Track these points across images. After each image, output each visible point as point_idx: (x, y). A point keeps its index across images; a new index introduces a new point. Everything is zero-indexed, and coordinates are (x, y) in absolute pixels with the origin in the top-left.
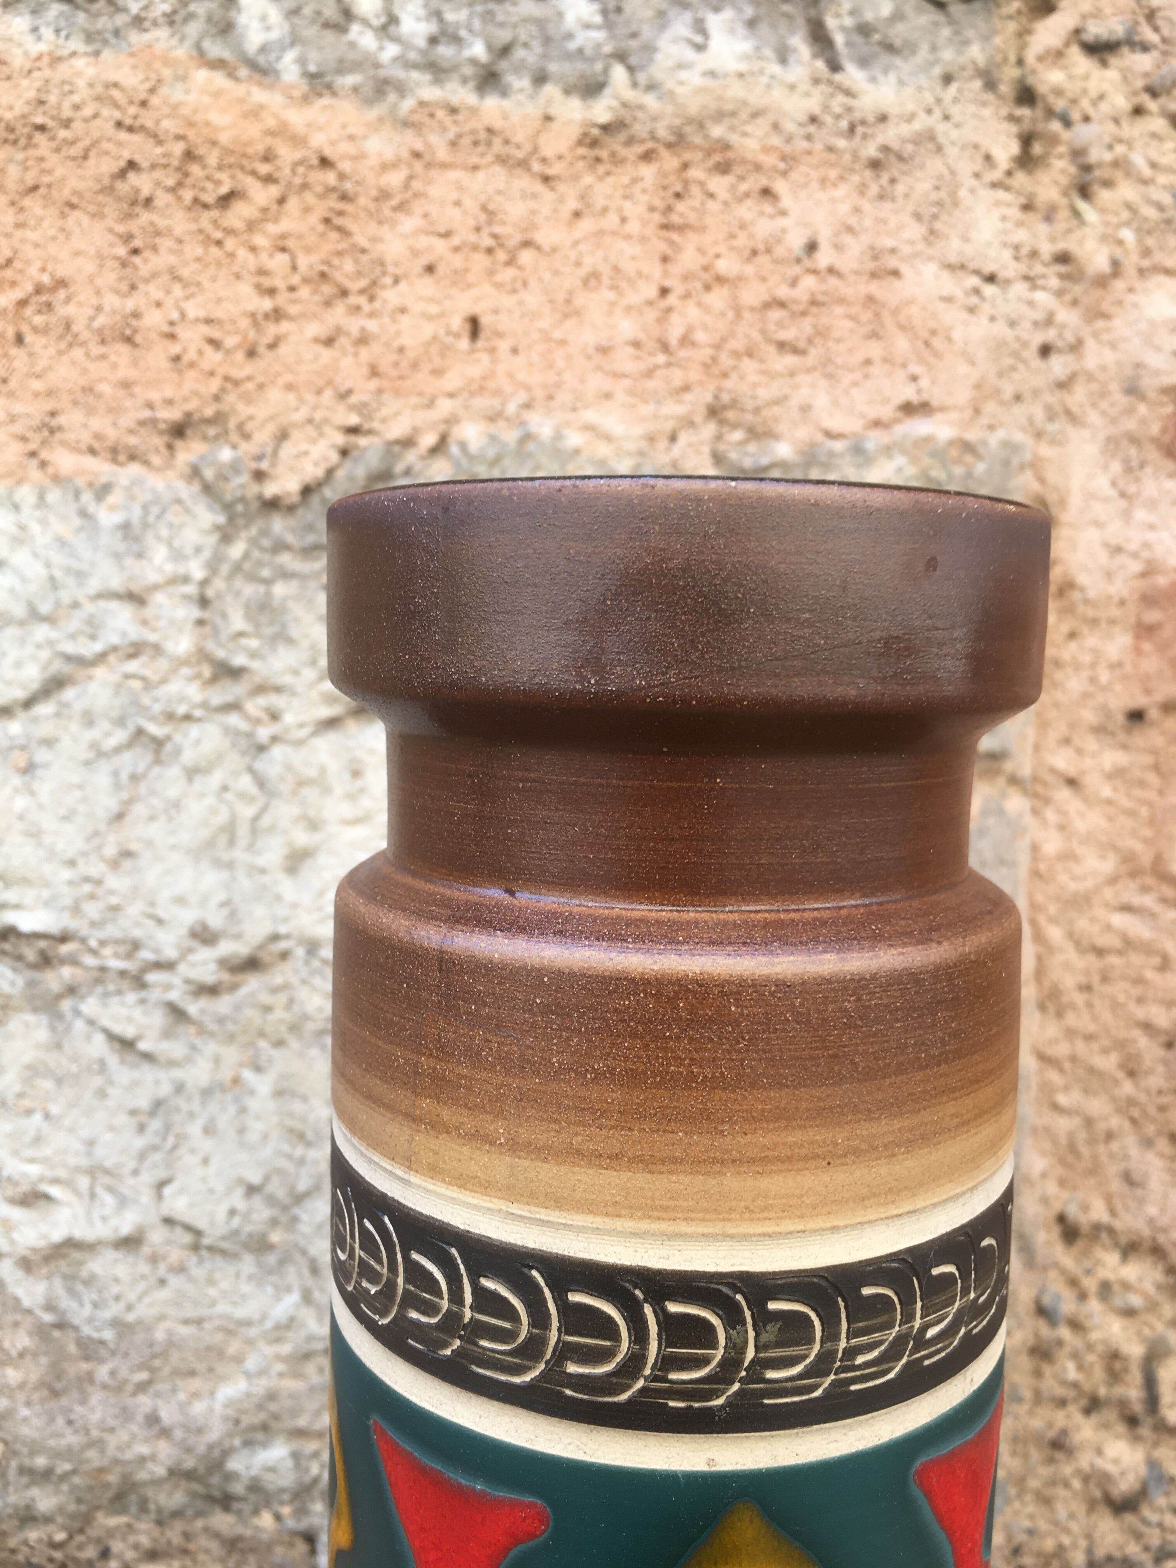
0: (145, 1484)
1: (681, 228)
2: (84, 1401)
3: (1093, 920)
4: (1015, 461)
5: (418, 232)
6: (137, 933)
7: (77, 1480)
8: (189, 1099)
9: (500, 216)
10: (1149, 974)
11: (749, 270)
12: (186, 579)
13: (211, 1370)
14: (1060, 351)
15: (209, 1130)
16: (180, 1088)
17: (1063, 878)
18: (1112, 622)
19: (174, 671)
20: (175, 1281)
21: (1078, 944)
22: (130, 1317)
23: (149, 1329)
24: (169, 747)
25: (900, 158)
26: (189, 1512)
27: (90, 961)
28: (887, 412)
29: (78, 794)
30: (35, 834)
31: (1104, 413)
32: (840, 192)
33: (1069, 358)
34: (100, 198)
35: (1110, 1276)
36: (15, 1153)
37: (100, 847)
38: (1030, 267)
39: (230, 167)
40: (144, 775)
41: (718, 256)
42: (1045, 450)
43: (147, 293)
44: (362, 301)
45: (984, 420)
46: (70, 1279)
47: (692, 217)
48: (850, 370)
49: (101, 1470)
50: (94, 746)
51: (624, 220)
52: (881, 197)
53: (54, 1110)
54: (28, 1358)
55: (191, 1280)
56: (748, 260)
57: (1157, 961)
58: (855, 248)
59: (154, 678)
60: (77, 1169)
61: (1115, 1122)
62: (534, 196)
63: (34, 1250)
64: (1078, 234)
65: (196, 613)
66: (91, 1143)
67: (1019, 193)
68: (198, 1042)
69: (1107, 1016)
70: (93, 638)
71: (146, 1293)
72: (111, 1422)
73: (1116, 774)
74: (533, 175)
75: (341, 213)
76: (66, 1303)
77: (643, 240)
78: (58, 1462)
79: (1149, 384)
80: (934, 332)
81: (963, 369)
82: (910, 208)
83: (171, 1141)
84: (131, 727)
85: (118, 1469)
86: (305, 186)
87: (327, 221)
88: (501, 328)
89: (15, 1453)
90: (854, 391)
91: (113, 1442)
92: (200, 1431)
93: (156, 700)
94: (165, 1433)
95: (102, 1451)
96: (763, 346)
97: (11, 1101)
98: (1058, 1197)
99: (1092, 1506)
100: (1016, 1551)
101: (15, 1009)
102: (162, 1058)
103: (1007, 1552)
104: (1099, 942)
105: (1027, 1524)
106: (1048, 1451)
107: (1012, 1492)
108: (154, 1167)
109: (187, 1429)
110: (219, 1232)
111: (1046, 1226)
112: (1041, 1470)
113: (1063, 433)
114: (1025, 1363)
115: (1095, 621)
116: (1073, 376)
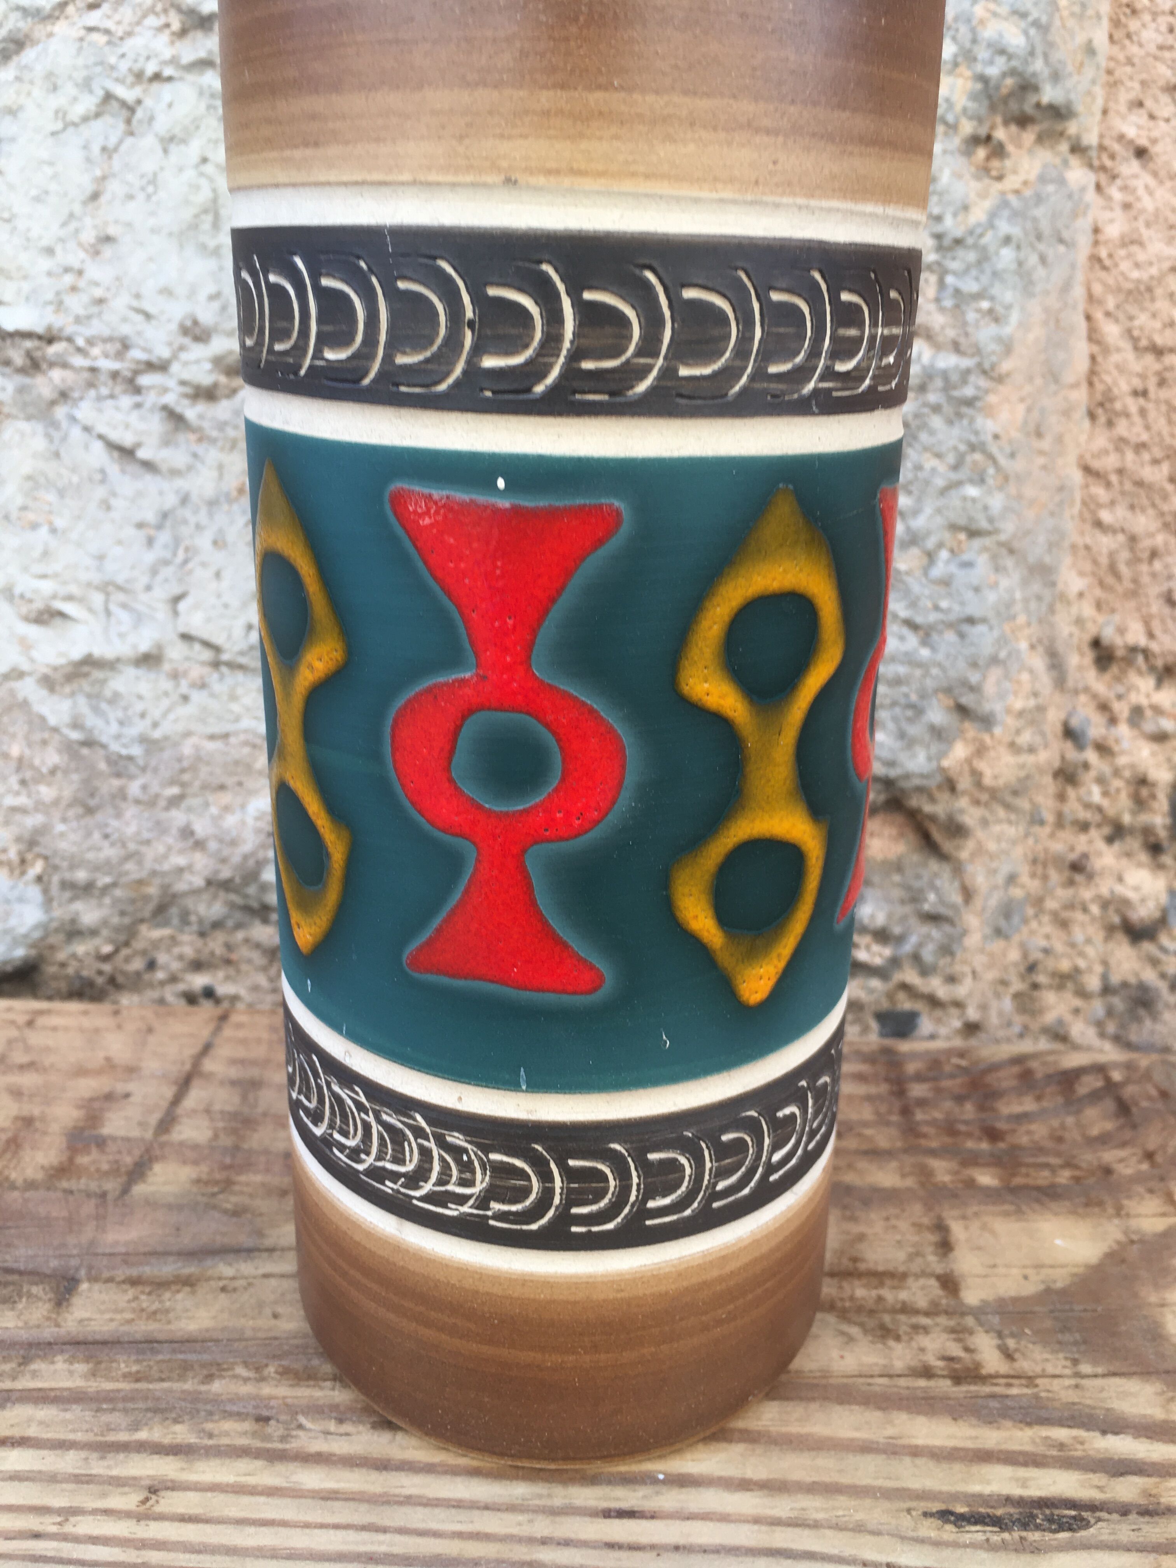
0: (185, 894)
2: (118, 815)
3: (1154, 315)
6: (126, 330)
7: (118, 892)
8: (196, 512)
13: (240, 784)
15: (218, 543)
16: (185, 500)
17: (1125, 266)
19: (139, 22)
20: (197, 697)
22: (157, 734)
23: (176, 745)
24: (140, 113)
27: (79, 361)
29: (49, 171)
30: (7, 220)
35: (1144, 702)
36: (25, 569)
37: (77, 232)
40: (116, 148)
46: (94, 698)
49: (140, 882)
53: (60, 523)
54: (59, 775)
55: (212, 695)
59: (120, 31)
60: (89, 585)
61: (1160, 539)
63: (55, 669)
66: (101, 558)
68: (200, 449)
69: (1161, 423)
71: (168, 711)
72: (146, 835)
76: (91, 720)
78: (98, 875)
83: (181, 555)
84: (101, 93)
85: (157, 881)
89: (56, 868)
91: (150, 854)
92: (234, 843)
93: (123, 56)
94: (199, 845)
95: (140, 863)
97: (14, 514)
98: (1095, 622)
99: (1110, 930)
100: (1032, 968)
101: (8, 416)
102: (164, 467)
103: (1022, 969)
104: (1159, 340)
105: (1043, 943)
106: (1067, 873)
107: (1030, 911)
108: (166, 580)
109: (221, 841)
110: (237, 648)
111: (1079, 649)
112: (1060, 892)
114: (1050, 785)
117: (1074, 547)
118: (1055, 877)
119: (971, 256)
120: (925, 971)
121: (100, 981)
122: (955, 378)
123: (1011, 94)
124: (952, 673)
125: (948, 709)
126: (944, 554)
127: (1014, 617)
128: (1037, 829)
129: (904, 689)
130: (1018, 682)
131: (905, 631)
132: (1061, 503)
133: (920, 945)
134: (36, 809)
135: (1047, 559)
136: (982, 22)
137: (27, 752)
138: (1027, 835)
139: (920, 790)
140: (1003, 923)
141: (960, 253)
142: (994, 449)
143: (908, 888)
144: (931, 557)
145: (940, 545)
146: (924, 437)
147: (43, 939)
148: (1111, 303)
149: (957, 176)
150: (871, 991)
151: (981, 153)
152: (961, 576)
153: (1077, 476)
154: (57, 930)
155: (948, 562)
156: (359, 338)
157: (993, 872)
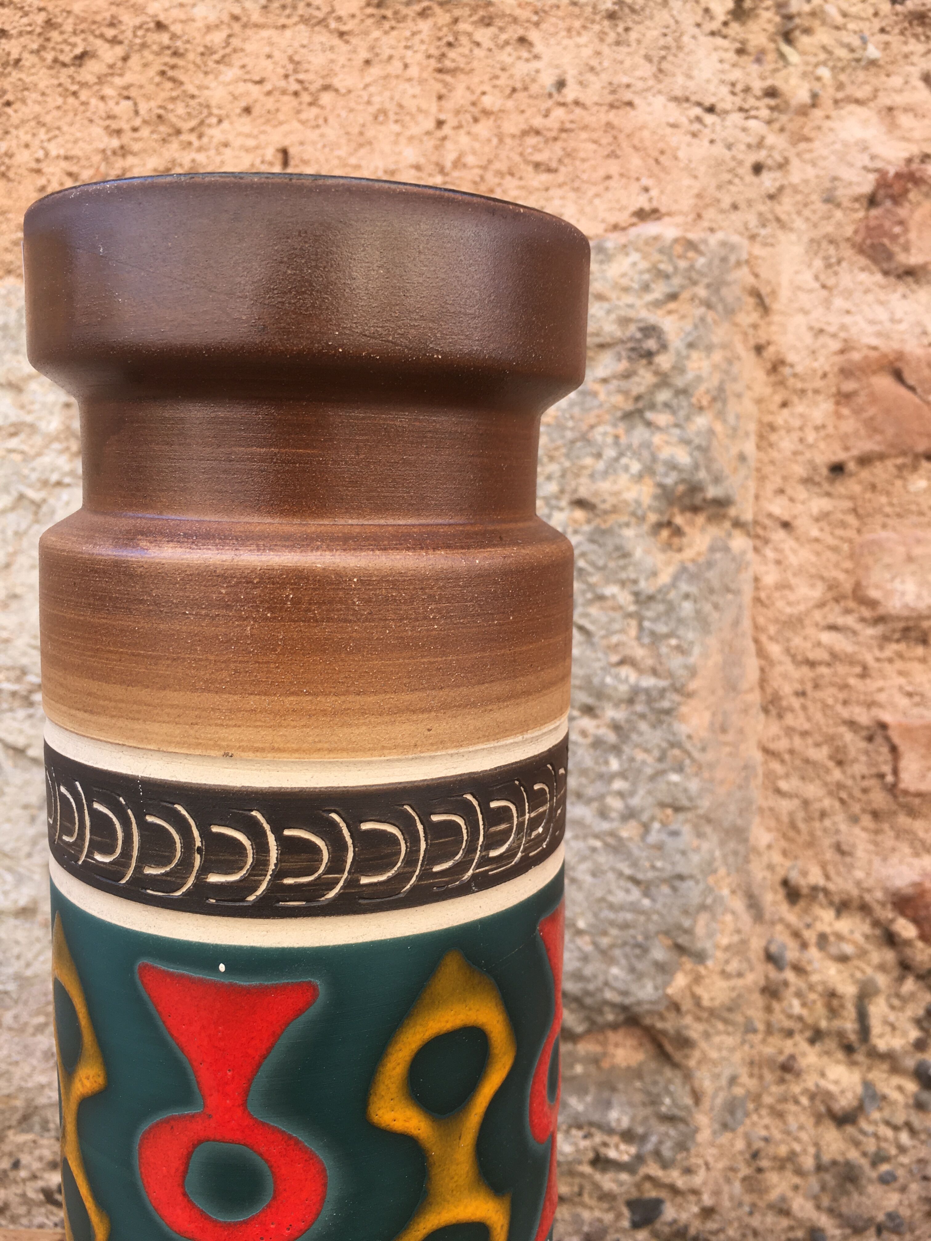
0: (44, 1107)
1: (453, 72)
3: (805, 638)
4: (733, 259)
5: (237, 80)
9: (305, 66)
10: (852, 681)
11: (510, 104)
14: (770, 169)
17: (780, 604)
18: (816, 392)
19: (47, 446)
21: (793, 657)
22: (29, 973)
23: (44, 981)
24: (45, 509)
25: (633, 11)
28: (623, 218)
31: (807, 219)
32: (583, 39)
33: (778, 174)
35: (827, 929)
38: (744, 100)
39: (83, 31)
40: (25, 532)
41: (484, 93)
42: (758, 250)
43: (17, 137)
44: (193, 138)
45: (706, 224)
47: (462, 63)
48: (595, 184)
49: (9, 1096)
51: (406, 66)
52: (618, 43)
56: (510, 96)
57: (858, 670)
58: (596, 84)
59: (32, 452)
61: (827, 803)
62: (332, 48)
64: (784, 72)
65: (64, 398)
67: (734, 40)
69: (819, 716)
71: (40, 953)
72: (15, 1057)
73: (822, 517)
74: (331, 32)
75: (173, 67)
77: (422, 81)
79: (842, 193)
80: (662, 152)
81: (687, 181)
82: (643, 52)
84: (15, 494)
86: (144, 46)
87: (163, 73)
88: (306, 157)
90: (597, 201)
91: (17, 1073)
93: (33, 470)
95: (9, 1080)
96: (522, 166)
98: (782, 866)
99: (819, 1119)
100: (755, 1155)
103: (747, 1156)
104: (811, 656)
105: (764, 1133)
106: (779, 1073)
107: (751, 1106)
108: (44, 849)
111: (772, 888)
112: (774, 1089)
113: (773, 236)
114: (758, 1000)
115: (803, 391)
116: (781, 189)
117: (761, 810)
118: (769, 1076)
119: (661, 608)
120: (665, 1165)
122: (654, 694)
123: (684, 495)
124: (669, 920)
125: (668, 948)
126: (656, 825)
127: (715, 871)
128: (750, 1037)
129: (632, 932)
130: (723, 923)
131: (630, 885)
132: (747, 779)
133: (660, 1142)
135: (739, 822)
136: (659, 448)
138: (743, 1042)
139: (651, 1013)
140: (729, 1119)
141: (653, 605)
142: (688, 746)
143: (648, 1093)
144: (646, 828)
145: (653, 819)
146: (634, 737)
148: (772, 630)
149: (647, 552)
150: (621, 1184)
151: (665, 533)
152: (671, 843)
153: (758, 756)
155: (659, 831)
156: (119, 850)
157: (716, 1077)
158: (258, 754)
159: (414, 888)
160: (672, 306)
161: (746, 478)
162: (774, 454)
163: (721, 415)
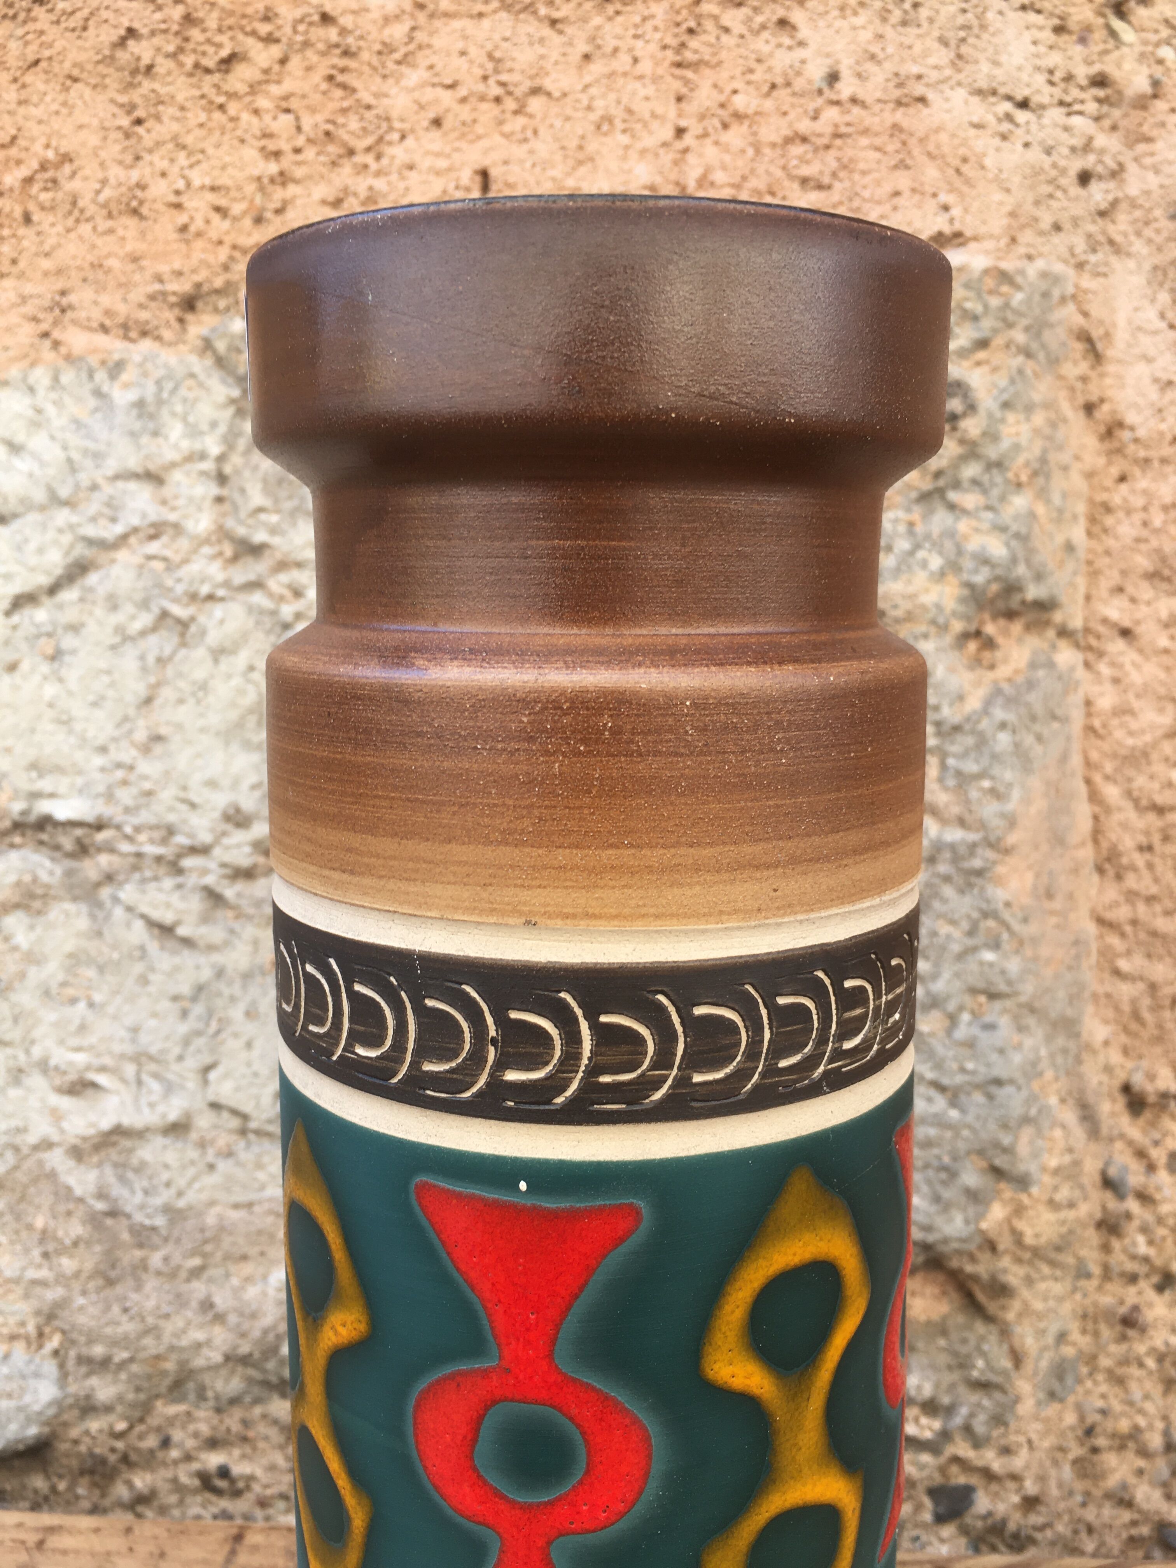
0: (202, 1370)
1: (694, 66)
3: (1152, 777)
4: (1056, 293)
5: (423, 85)
6: (171, 818)
7: (135, 1368)
8: (230, 983)
9: (509, 64)
11: (768, 105)
12: (203, 456)
13: (262, 1254)
14: (1100, 178)
15: (251, 1014)
16: (220, 973)
17: (1119, 734)
18: (1164, 461)
19: (195, 551)
20: (223, 1166)
21: (1136, 802)
22: (181, 1204)
23: (200, 1214)
24: (193, 629)
26: (248, 1399)
27: (125, 847)
29: (106, 679)
30: (65, 722)
31: (1150, 241)
32: (860, 20)
33: (1112, 185)
34: (101, 68)
36: (61, 1042)
37: (130, 732)
38: (1065, 91)
39: (230, 28)
40: (170, 658)
41: (735, 92)
42: (1087, 282)
43: (151, 163)
44: (369, 159)
45: (1022, 250)
46: (120, 1167)
47: (706, 54)
48: (879, 203)
49: (158, 1357)
50: (119, 630)
51: (636, 60)
52: (905, 23)
53: (97, 998)
54: (82, 1246)
55: (239, 1164)
56: (768, 95)
58: (878, 75)
59: (176, 558)
60: (122, 1056)
62: (542, 40)
63: (85, 1139)
64: (1116, 55)
65: (214, 490)
66: (135, 1030)
67: (1051, 15)
68: (237, 926)
69: (1169, 877)
70: (114, 520)
71: (194, 1179)
72: (165, 1309)
73: (1173, 622)
74: (540, 20)
75: (343, 70)
76: (117, 1190)
77: (656, 79)
78: (115, 1350)
80: (965, 160)
81: (998, 196)
82: (936, 33)
83: (214, 1026)
84: (156, 611)
85: (175, 1357)
86: (306, 44)
87: (330, 78)
88: (511, 180)
89: (73, 1342)
91: (169, 1328)
92: (254, 1316)
93: (179, 580)
94: (220, 1318)
95: (158, 1337)
96: (786, 183)
97: (54, 992)
98: (1122, 1067)
99: (1168, 1386)
101: (55, 898)
102: (201, 943)
103: (1080, 1433)
104: (1159, 799)
105: (1100, 1404)
106: (1119, 1328)
107: (1084, 1370)
108: (199, 1051)
109: (241, 1314)
110: (265, 1116)
111: (1110, 1095)
112: (1113, 1348)
113: (1106, 264)
114: (1093, 1236)
115: (1147, 461)
116: (1115, 203)
117: (1095, 997)
118: (1106, 1332)
119: (970, 741)
120: (977, 1444)
121: (113, 1458)
122: (962, 850)
123: (998, 596)
124: (984, 1135)
125: (983, 1171)
126: (966, 1017)
127: (1041, 1074)
128: (1083, 1283)
129: (936, 1151)
130: (1051, 1139)
131: (932, 1092)
132: (1078, 957)
133: (972, 1415)
134: (57, 1282)
135: (1069, 1012)
136: (966, 537)
137: (52, 1223)
138: (1075, 1290)
139: (959, 1253)
140: (1057, 1386)
141: (959, 738)
142: (1006, 916)
143: (955, 1354)
144: (953, 1019)
145: (961, 1008)
146: (937, 905)
147: (56, 1416)
148: (1109, 767)
149: (951, 670)
150: (922, 1467)
151: (972, 646)
152: (985, 1039)
153: (1091, 928)
154: (71, 1407)
155: (970, 1024)
156: (388, 1042)
157: (1041, 1333)
158: (568, 921)
159: (756, 1087)
160: (981, 355)
161: (1075, 573)
162: (1111, 542)
163: (1043, 494)
